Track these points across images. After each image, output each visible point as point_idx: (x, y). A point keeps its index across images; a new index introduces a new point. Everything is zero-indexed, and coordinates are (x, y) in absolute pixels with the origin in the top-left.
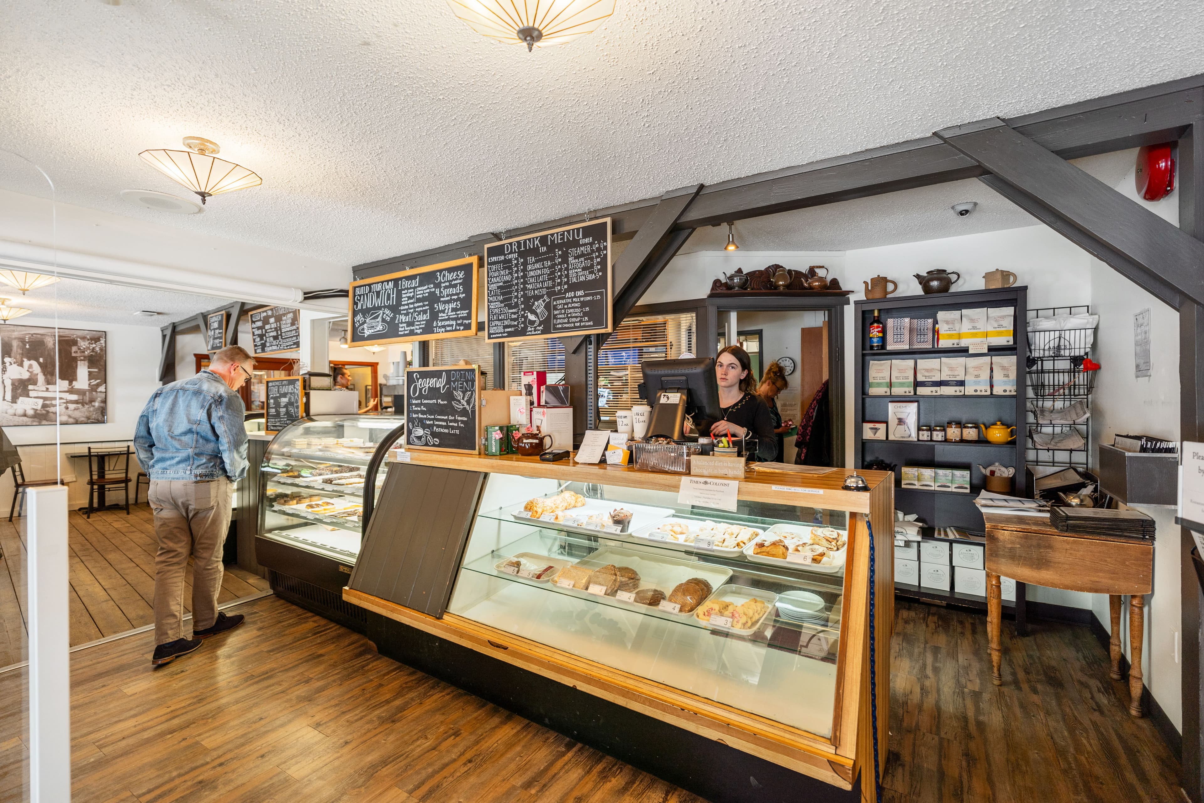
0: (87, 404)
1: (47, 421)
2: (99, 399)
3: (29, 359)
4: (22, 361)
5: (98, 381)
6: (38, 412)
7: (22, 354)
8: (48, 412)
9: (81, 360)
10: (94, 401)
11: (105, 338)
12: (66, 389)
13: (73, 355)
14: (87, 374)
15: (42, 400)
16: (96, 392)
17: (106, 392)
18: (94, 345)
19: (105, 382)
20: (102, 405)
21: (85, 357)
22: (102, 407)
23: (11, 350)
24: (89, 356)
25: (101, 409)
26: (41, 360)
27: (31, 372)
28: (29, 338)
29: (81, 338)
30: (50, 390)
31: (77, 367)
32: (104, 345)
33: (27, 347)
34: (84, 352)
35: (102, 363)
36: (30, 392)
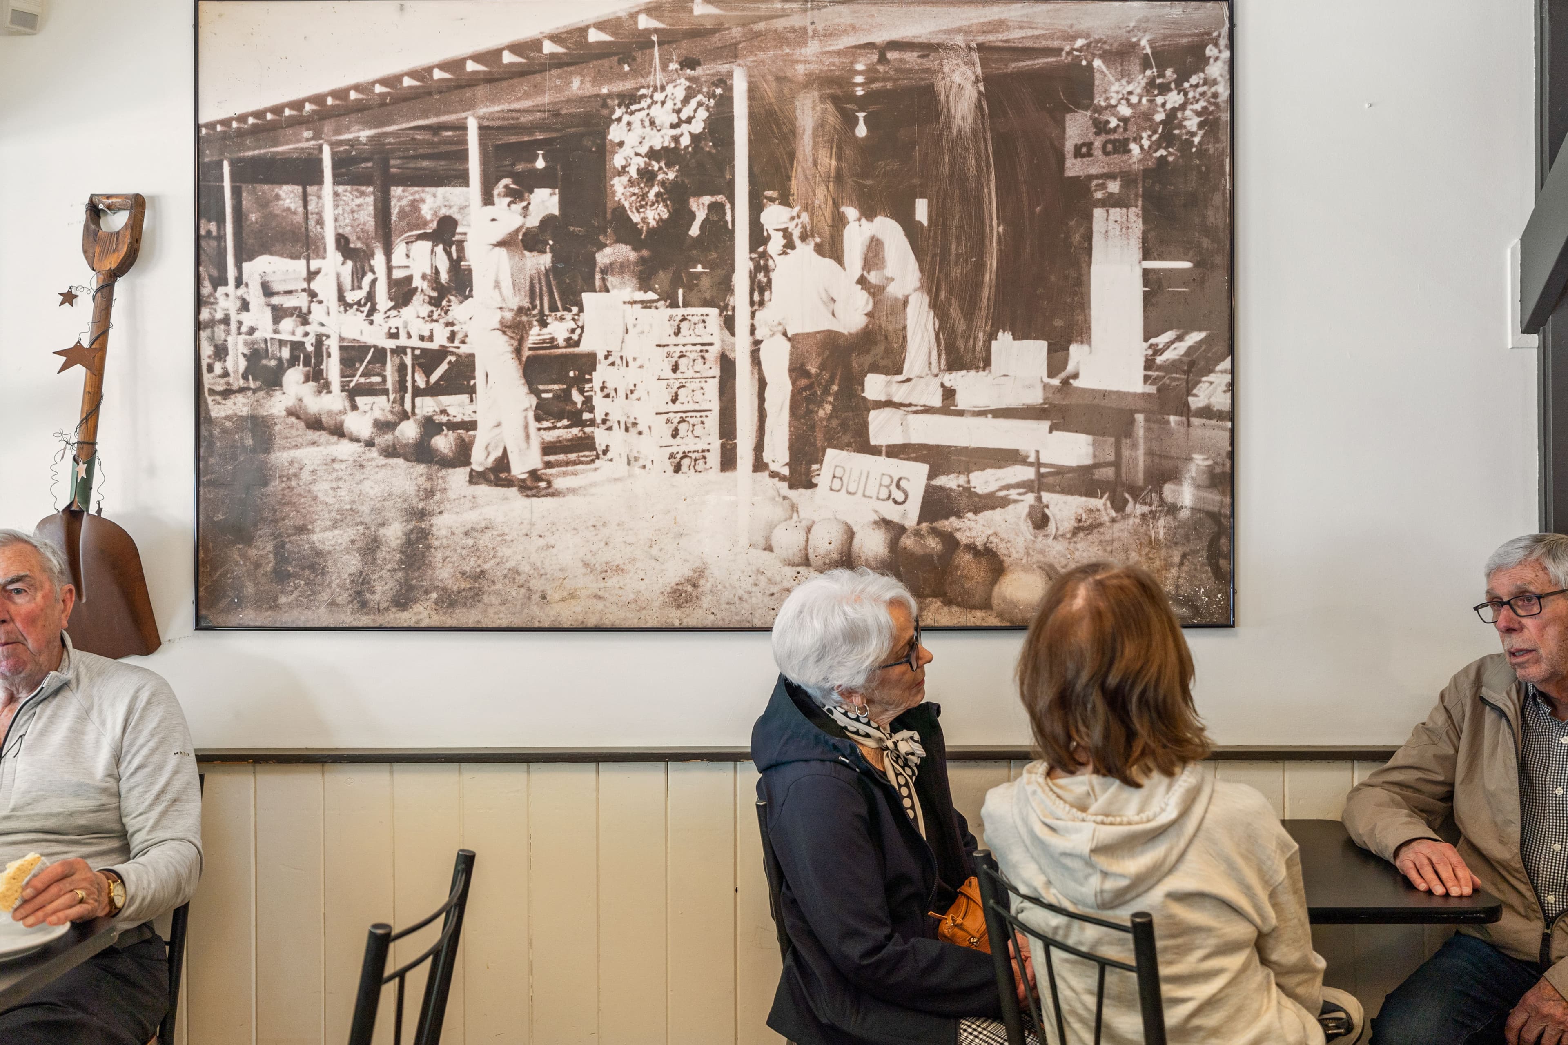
0: (1136, 493)
1: (948, 602)
2: (1200, 461)
3: (868, 213)
4: (839, 222)
5: (1195, 337)
6: (907, 541)
7: (839, 178)
8: (950, 541)
9: (1111, 202)
10: (1173, 475)
11: (1231, 46)
12: (1036, 397)
13: (1074, 168)
14: (1137, 289)
15: (923, 469)
16: (1184, 410)
17: (1232, 415)
18: (1174, 99)
19: (1231, 350)
20: (1214, 499)
21: (1128, 179)
22: (1214, 517)
23: (792, 156)
24: (1147, 173)
25: (1209, 528)
26: (922, 210)
27: (875, 292)
28: (871, 75)
29: (1106, 56)
30: (962, 401)
31: (1089, 251)
32: (1223, 90)
33: (862, 131)
34: (1122, 147)
35: (1215, 218)
36: (875, 419)
